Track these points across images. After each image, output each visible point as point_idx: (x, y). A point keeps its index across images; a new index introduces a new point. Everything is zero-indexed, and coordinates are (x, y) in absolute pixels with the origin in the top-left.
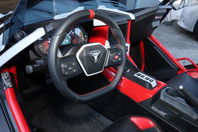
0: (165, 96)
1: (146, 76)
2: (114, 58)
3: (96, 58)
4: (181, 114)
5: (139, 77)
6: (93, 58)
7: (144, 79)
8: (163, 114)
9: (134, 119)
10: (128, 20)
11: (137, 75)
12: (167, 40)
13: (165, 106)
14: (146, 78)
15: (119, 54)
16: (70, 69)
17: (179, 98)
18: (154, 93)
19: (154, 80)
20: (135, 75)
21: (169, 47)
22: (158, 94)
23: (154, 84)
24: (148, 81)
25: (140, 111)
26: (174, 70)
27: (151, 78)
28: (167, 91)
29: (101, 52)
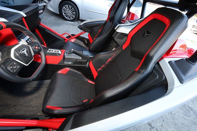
0: (67, 56)
1: (54, 50)
2: (35, 49)
3: (26, 53)
4: (76, 60)
5: (51, 52)
6: (24, 54)
7: (54, 52)
8: (70, 63)
9: (59, 72)
10: (22, 18)
11: (49, 51)
12: (48, 21)
13: (69, 60)
14: (55, 51)
15: (37, 45)
16: (15, 67)
17: (73, 54)
18: (63, 56)
19: (59, 50)
20: (48, 52)
21: (51, 26)
22: (64, 56)
23: (60, 52)
24: (57, 52)
25: (60, 67)
26: (62, 41)
27: (57, 50)
28: (66, 53)
29: (27, 49)
